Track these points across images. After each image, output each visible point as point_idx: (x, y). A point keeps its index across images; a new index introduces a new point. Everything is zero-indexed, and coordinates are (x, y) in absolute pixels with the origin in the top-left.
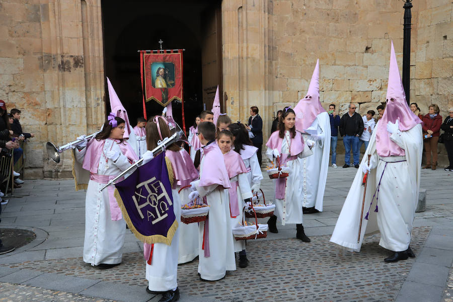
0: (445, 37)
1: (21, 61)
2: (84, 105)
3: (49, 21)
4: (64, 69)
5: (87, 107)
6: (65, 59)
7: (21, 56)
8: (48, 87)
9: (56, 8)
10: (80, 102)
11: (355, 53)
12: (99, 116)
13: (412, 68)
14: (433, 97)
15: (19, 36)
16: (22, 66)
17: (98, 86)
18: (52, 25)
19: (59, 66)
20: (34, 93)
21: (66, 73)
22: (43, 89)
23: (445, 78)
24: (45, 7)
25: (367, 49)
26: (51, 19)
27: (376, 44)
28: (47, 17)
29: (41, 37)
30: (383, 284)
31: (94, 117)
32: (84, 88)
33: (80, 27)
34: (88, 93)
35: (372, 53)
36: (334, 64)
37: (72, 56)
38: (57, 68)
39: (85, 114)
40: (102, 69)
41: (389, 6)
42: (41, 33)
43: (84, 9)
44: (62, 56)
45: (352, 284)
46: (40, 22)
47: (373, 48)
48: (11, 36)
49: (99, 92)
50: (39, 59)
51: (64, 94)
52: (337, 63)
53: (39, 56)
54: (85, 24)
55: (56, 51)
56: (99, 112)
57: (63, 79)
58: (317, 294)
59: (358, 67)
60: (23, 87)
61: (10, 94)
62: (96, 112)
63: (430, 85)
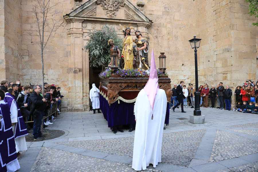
0: (209, 61)
1: (61, 70)
2: (82, 85)
3: (71, 57)
4: (75, 73)
5: (83, 86)
6: (76, 69)
7: (61, 69)
8: (70, 79)
9: (74, 52)
10: (80, 84)
11: (178, 66)
12: (87, 89)
13: (198, 72)
14: (206, 82)
15: (61, 62)
16: (61, 72)
17: (87, 79)
18: (72, 58)
19: (74, 72)
20: (65, 81)
21: (76, 74)
22: (68, 80)
23: (210, 75)
24: (70, 52)
25: (183, 65)
26: (72, 56)
27: (185, 63)
28: (70, 55)
29: (68, 62)
30: (190, 151)
31: (85, 89)
32: (82, 80)
33: (81, 58)
34: (83, 81)
35: (185, 66)
36: (171, 70)
37: (78, 68)
38: (73, 72)
39: (82, 89)
40: (88, 72)
41: (190, 50)
42: (68, 60)
43: (83, 52)
44: (75, 68)
45: (179, 151)
46: (68, 57)
47: (185, 64)
48: (58, 62)
49: (87, 81)
50: (67, 70)
51: (75, 81)
52: (173, 69)
53: (67, 68)
54: (83, 57)
55: (73, 67)
56: (87, 88)
57: (75, 76)
58: (166, 155)
59: (180, 71)
60: (61, 79)
61: (57, 82)
62: (86, 88)
63: (205, 77)
